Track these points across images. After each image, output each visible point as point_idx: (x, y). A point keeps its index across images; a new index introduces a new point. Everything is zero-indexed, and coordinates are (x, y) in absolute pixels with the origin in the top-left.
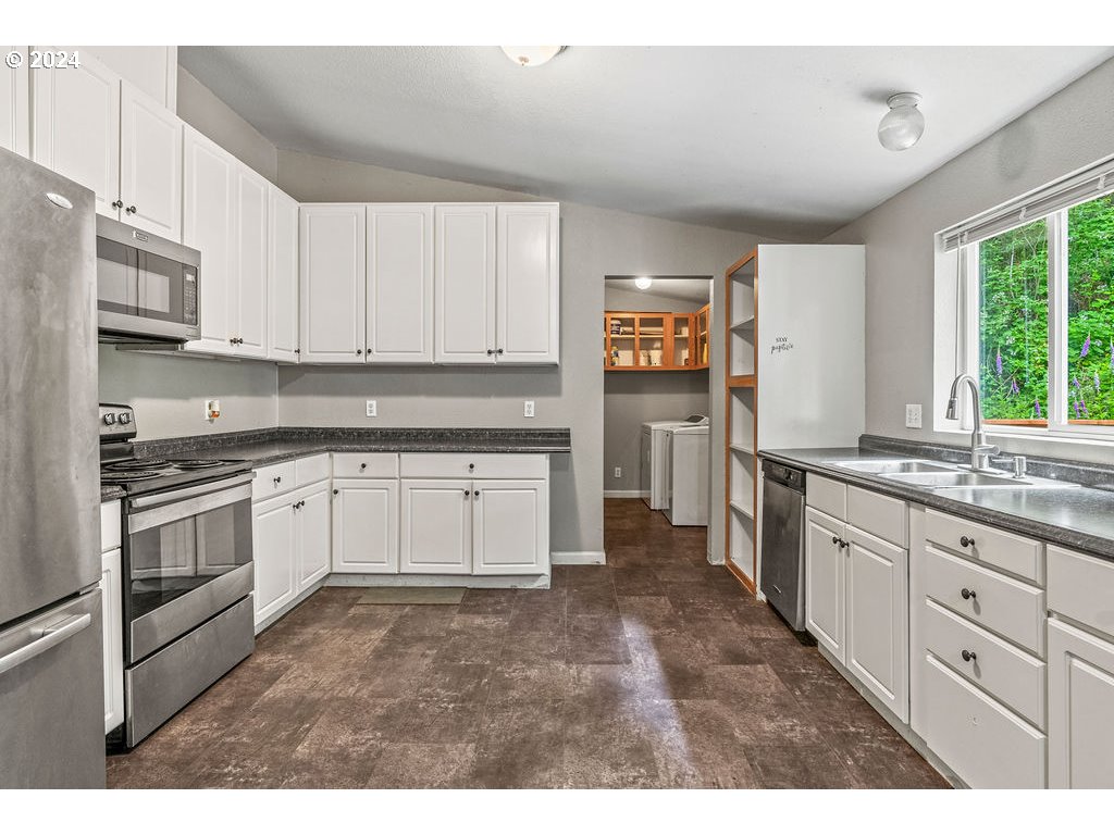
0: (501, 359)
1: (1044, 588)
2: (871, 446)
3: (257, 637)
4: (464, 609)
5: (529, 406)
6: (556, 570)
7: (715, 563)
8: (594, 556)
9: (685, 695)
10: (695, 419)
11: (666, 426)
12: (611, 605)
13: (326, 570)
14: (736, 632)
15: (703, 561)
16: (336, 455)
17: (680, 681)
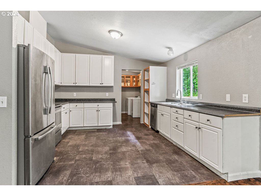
0: (103, 85)
1: (184, 115)
2: (167, 100)
3: (62, 135)
4: (98, 132)
5: (107, 94)
6: (113, 126)
7: (142, 123)
8: (119, 123)
9: (139, 140)
10: (137, 97)
11: (132, 98)
12: (124, 130)
13: (68, 127)
14: (146, 132)
15: (139, 123)
16: (71, 104)
17: (138, 138)
